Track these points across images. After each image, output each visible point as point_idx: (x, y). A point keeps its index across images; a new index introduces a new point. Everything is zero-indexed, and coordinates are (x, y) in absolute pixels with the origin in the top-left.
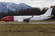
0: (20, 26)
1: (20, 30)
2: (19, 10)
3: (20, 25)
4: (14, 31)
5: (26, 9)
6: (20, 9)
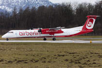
1: (22, 57)
2: (21, 10)
4: (9, 62)
5: (37, 7)
6: (24, 7)
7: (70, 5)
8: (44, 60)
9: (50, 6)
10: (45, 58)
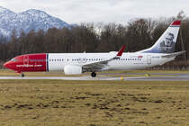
0: (27, 88)
1: (25, 101)
3: (27, 85)
5: (46, 30)
6: (27, 29)
7: (92, 27)
10: (58, 102)
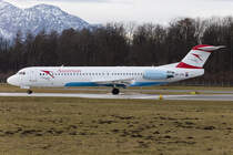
0: (34, 108)
2: (30, 36)
3: (35, 104)
4: (7, 133)
5: (60, 31)
7: (121, 28)
8: (72, 130)
9: (84, 29)
